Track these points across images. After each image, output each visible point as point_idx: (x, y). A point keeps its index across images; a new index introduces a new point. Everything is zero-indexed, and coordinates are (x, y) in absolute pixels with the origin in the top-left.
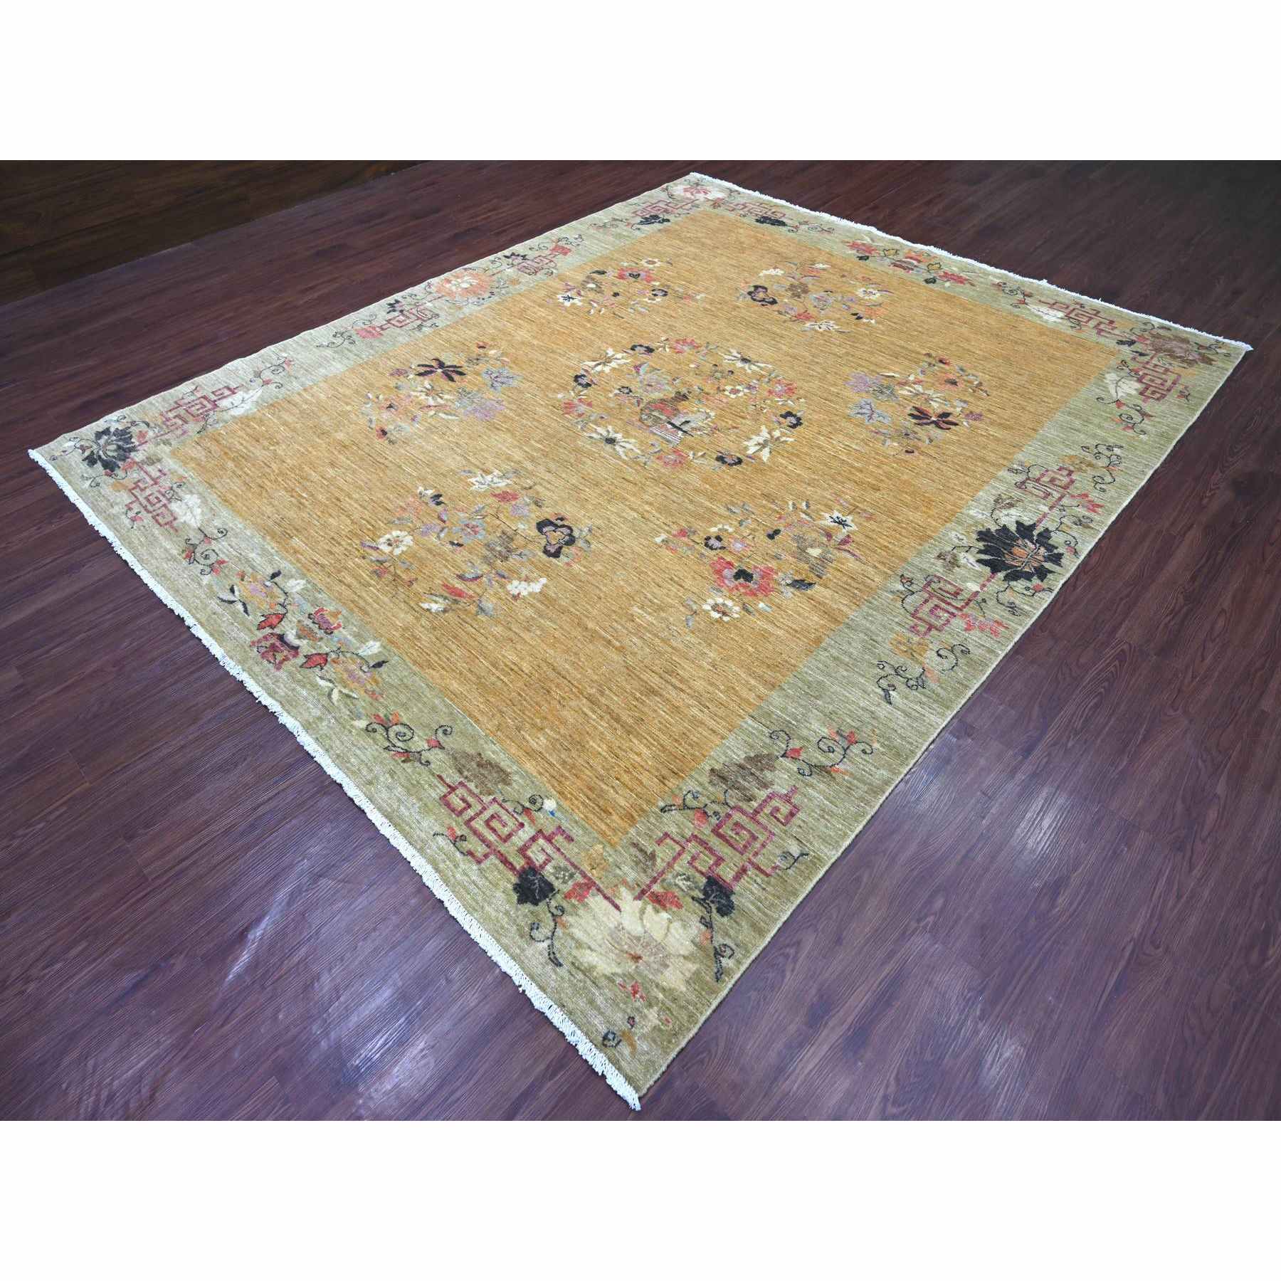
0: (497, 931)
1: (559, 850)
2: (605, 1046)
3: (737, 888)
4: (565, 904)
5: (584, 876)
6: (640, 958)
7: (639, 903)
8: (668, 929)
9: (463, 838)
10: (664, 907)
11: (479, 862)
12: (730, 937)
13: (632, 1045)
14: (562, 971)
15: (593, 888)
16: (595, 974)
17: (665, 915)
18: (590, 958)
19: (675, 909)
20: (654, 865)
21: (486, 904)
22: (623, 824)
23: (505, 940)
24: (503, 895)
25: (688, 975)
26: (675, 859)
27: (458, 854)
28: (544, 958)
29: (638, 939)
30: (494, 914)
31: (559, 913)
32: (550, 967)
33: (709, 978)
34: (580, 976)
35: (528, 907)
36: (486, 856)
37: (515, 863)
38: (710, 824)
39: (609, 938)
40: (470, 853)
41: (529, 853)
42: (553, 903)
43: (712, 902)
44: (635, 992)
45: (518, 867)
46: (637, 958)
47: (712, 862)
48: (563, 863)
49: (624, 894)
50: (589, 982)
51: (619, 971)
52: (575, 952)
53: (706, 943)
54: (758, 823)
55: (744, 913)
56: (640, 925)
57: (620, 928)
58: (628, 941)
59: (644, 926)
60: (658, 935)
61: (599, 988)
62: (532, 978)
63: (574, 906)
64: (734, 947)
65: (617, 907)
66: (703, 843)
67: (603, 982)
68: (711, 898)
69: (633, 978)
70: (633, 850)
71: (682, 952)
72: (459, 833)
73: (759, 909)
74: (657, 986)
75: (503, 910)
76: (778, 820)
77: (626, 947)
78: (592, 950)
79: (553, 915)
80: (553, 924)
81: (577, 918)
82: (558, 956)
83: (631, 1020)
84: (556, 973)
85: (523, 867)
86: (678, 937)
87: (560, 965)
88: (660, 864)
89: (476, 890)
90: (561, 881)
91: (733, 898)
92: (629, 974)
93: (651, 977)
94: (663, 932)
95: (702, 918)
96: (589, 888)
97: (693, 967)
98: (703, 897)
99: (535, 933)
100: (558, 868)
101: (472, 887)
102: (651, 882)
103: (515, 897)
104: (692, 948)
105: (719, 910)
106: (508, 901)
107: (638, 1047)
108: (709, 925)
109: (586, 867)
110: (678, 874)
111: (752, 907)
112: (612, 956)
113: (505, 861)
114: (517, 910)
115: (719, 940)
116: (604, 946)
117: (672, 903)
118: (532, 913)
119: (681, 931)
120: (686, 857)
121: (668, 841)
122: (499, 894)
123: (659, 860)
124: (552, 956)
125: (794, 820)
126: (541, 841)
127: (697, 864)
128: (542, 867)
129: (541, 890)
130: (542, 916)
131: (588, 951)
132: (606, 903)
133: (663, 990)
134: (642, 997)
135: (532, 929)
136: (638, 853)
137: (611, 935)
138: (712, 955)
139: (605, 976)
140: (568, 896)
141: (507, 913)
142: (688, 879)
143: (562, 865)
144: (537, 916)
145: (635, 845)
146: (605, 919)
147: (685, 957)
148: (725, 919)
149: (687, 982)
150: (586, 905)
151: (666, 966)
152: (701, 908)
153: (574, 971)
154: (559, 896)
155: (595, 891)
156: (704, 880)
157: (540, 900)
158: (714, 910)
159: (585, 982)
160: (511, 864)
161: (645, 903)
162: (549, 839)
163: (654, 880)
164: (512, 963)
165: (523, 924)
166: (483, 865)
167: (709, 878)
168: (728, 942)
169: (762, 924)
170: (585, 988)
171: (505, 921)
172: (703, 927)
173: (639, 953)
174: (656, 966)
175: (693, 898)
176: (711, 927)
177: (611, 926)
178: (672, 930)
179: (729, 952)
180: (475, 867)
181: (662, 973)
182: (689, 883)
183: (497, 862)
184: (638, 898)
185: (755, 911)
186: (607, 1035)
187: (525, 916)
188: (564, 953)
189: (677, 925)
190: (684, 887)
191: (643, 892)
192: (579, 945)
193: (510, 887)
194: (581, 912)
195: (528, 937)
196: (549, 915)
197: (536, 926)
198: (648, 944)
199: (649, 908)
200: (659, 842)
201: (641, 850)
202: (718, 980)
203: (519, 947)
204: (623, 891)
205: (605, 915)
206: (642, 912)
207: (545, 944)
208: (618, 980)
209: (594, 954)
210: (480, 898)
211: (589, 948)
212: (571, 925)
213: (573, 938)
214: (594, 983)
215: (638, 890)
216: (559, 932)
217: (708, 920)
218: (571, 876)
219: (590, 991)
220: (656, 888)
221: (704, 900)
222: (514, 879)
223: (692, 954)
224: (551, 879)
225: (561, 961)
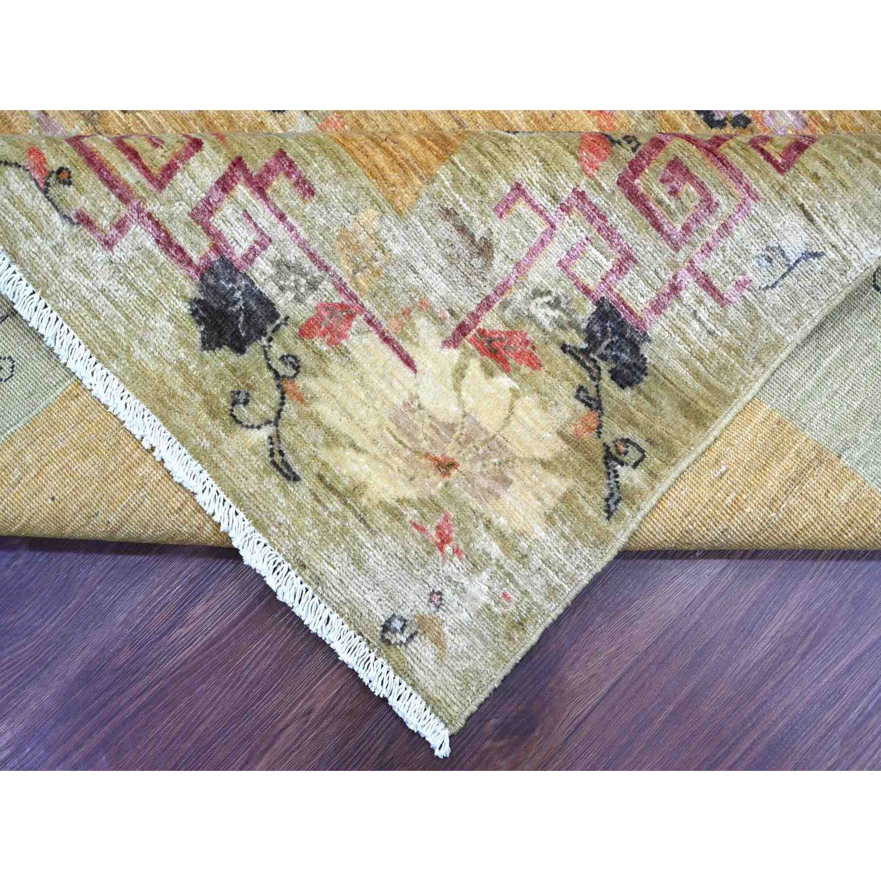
0: (161, 401)
1: (282, 217)
2: (388, 642)
3: (657, 328)
4: (299, 349)
5: (341, 288)
6: (453, 465)
7: (454, 355)
8: (511, 408)
9: (63, 176)
10: (504, 364)
11: (108, 244)
12: (637, 425)
13: (438, 641)
14: (301, 491)
15: (360, 318)
16: (364, 500)
17: (504, 381)
18: (355, 468)
19: (525, 370)
20: (488, 265)
21: (135, 343)
22: (424, 155)
23: (178, 420)
24: (171, 327)
25: (550, 501)
26: (533, 252)
27: (56, 217)
28: (260, 462)
29: (451, 428)
30: (152, 366)
31: (290, 371)
32: (274, 479)
33: (593, 511)
34: (335, 505)
35: (224, 356)
36: (121, 226)
37: (188, 249)
38: (616, 161)
39: (393, 427)
40: (84, 220)
41: (216, 221)
42: (277, 350)
43: (603, 357)
44: (444, 540)
45: (196, 258)
46: (446, 466)
47: (608, 265)
48: (294, 254)
49: (423, 333)
50: (352, 520)
51: (411, 493)
52: (324, 454)
53: (588, 437)
54: (723, 161)
55: (666, 382)
56: (454, 400)
57: (413, 405)
58: (430, 432)
59: (461, 403)
60: (490, 421)
61: (374, 533)
62: (238, 501)
63: (320, 355)
64: (644, 445)
65: (409, 362)
66: (596, 215)
67: (382, 519)
68: (602, 349)
69: (440, 509)
70: (445, 228)
71: (538, 454)
72: (54, 163)
73: (696, 375)
74: (488, 525)
75: (172, 359)
76: (769, 158)
77: (425, 444)
78: (358, 450)
79: (277, 375)
80: (277, 394)
81: (326, 382)
82: (290, 459)
83: (436, 598)
84: (287, 494)
85: (205, 257)
86: (531, 424)
87: (296, 478)
88: (501, 268)
89: (110, 310)
90: (290, 295)
91: (646, 350)
92: (431, 497)
93: (474, 504)
94: (502, 414)
95: (581, 389)
96: (351, 317)
97: (559, 484)
98: (584, 346)
99: (242, 412)
100: (282, 266)
101: (100, 302)
102: (480, 307)
103: (196, 334)
104: (560, 446)
105: (615, 375)
106: (184, 342)
107: (449, 644)
108: (594, 403)
109: (342, 268)
110: (538, 293)
111: (682, 370)
112: (399, 462)
113: (167, 243)
114: (203, 362)
115: (614, 430)
116: (381, 442)
117: (519, 356)
118: (234, 370)
119: (537, 413)
120: (556, 250)
121: (521, 206)
122: (160, 322)
123: (498, 258)
124: (278, 458)
125: (804, 158)
126: (242, 191)
127: (578, 269)
128: (249, 258)
129: (249, 314)
130: (255, 376)
131: (350, 453)
132: (386, 351)
133: (501, 536)
134: (457, 551)
135: (235, 403)
136: (455, 237)
137: (395, 420)
138: (600, 460)
139: (382, 504)
140: (305, 332)
141: (181, 367)
142: (555, 304)
143: (291, 258)
144: (244, 376)
145: (448, 214)
146: (383, 386)
147: (544, 464)
148: (628, 394)
149: (549, 518)
150: (344, 353)
151: (506, 482)
152: (579, 368)
153: (321, 491)
154: (287, 333)
155: (365, 326)
156: (590, 308)
157: (248, 340)
158: (606, 376)
159: (345, 519)
160: (180, 250)
161: (466, 355)
162: (260, 187)
163: (487, 304)
164: (195, 466)
165: (215, 391)
166: (117, 254)
167: (600, 303)
168: (630, 433)
169: (701, 403)
170: (344, 531)
171: (177, 382)
172: (581, 407)
173: (451, 454)
174: (485, 483)
175: (564, 347)
176: (599, 407)
177: (398, 401)
178: (519, 412)
179: (633, 455)
180: (100, 254)
181: (498, 497)
182: (556, 313)
183: (149, 243)
184: (453, 342)
185: (689, 379)
186: (389, 621)
187: (220, 376)
188: (303, 454)
189: (529, 400)
190: (546, 323)
191: (462, 329)
192: (333, 439)
193: (184, 308)
194: (335, 367)
195: (226, 417)
196: (270, 374)
197: (242, 397)
198: (469, 439)
199: (474, 365)
200: (504, 208)
201: (462, 230)
202: (609, 513)
203: (209, 435)
204: (421, 322)
205: (382, 377)
206: (460, 373)
207: (264, 433)
208: (411, 514)
209: (362, 459)
210: (120, 330)
211: (353, 445)
212: (314, 397)
213: (319, 424)
214: (362, 520)
215: (452, 325)
216: (291, 410)
217: (592, 393)
218: (313, 286)
219: (355, 538)
220: (490, 321)
221: (585, 352)
222: (191, 290)
223: (558, 458)
224: (270, 290)
225: (296, 469)
